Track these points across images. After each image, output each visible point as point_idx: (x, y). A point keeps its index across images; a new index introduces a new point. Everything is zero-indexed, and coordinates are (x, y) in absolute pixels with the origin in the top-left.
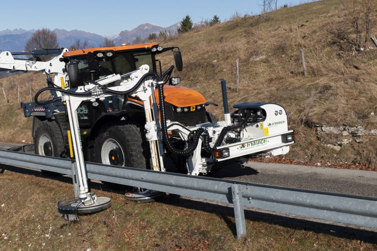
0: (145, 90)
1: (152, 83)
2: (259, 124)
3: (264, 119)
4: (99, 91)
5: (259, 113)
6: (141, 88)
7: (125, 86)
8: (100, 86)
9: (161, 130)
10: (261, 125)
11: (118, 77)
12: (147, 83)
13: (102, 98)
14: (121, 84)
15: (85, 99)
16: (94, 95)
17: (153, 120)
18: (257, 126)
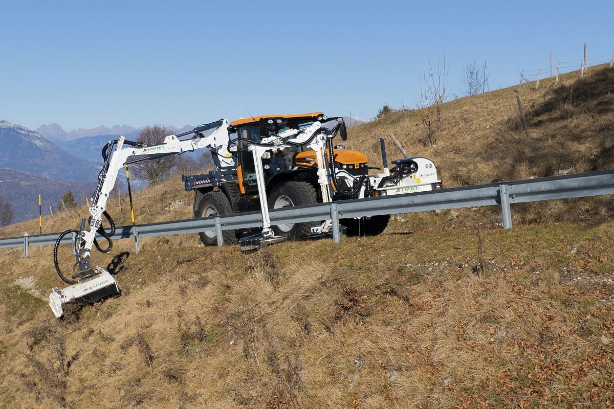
0: (317, 143)
1: (323, 137)
2: (412, 175)
3: (416, 171)
4: (279, 142)
5: (412, 166)
6: (314, 141)
7: (301, 139)
8: (281, 138)
9: (331, 176)
10: (414, 176)
11: (295, 131)
12: (319, 136)
13: (282, 148)
14: (297, 137)
15: (269, 148)
16: (276, 145)
17: (324, 168)
18: (411, 177)
